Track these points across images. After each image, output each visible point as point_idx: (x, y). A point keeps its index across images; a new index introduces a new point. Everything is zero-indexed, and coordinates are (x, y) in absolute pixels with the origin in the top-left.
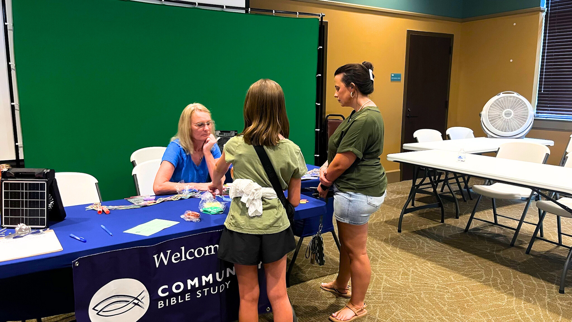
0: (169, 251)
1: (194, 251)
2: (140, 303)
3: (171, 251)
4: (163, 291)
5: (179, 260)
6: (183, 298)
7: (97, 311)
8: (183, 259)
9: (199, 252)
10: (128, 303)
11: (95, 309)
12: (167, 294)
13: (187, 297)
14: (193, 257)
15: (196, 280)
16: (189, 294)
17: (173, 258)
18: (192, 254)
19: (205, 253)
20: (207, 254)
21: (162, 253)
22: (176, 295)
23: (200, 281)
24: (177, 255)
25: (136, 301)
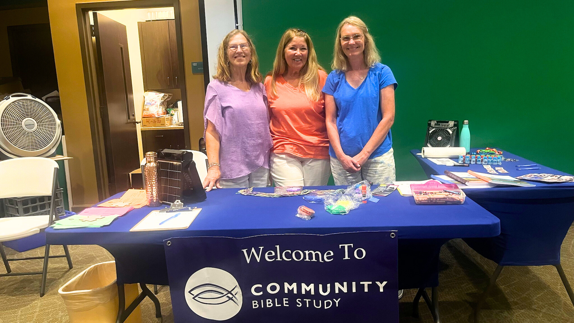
0: (261, 248)
1: (292, 252)
2: (234, 298)
3: (263, 247)
4: (257, 290)
5: (274, 259)
6: (280, 302)
7: (194, 295)
8: (279, 259)
9: (298, 256)
10: (223, 295)
11: (191, 292)
12: (261, 293)
13: (284, 302)
14: (291, 259)
15: (294, 285)
16: (288, 299)
17: (266, 256)
18: (288, 255)
19: (305, 257)
20: (307, 259)
21: (253, 248)
22: (273, 297)
23: (299, 288)
24: (271, 253)
25: (230, 295)
